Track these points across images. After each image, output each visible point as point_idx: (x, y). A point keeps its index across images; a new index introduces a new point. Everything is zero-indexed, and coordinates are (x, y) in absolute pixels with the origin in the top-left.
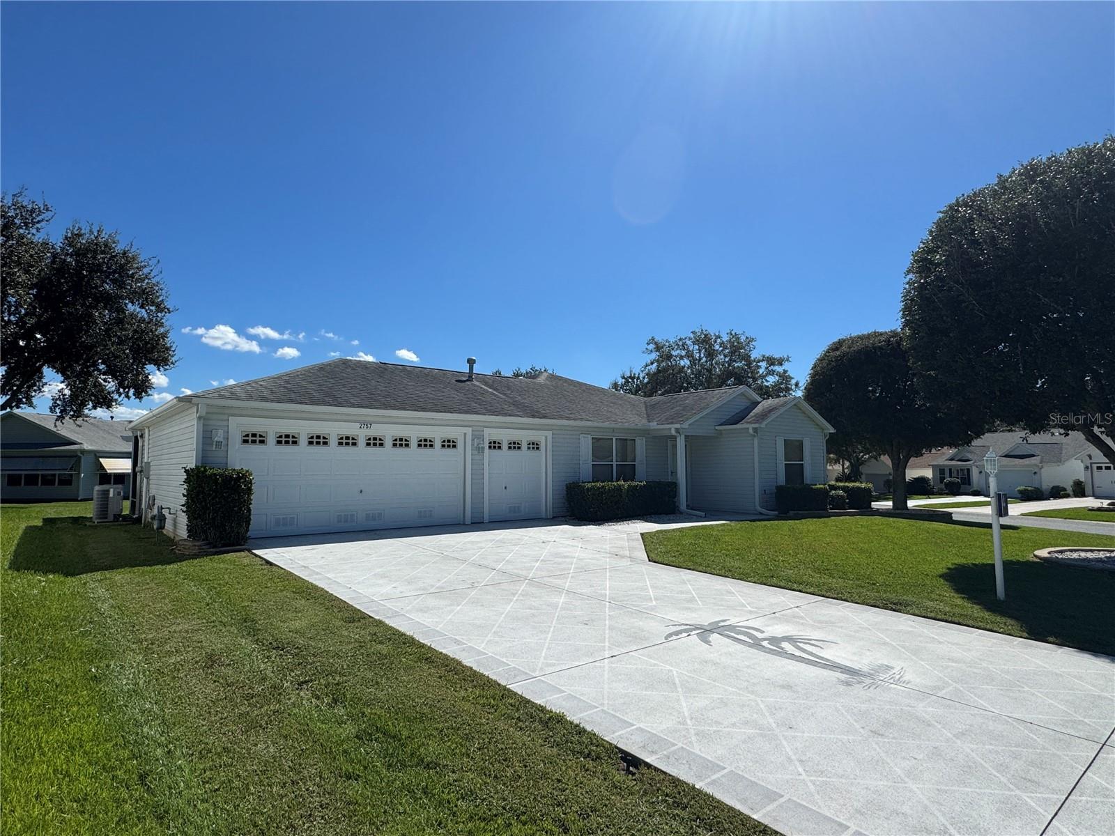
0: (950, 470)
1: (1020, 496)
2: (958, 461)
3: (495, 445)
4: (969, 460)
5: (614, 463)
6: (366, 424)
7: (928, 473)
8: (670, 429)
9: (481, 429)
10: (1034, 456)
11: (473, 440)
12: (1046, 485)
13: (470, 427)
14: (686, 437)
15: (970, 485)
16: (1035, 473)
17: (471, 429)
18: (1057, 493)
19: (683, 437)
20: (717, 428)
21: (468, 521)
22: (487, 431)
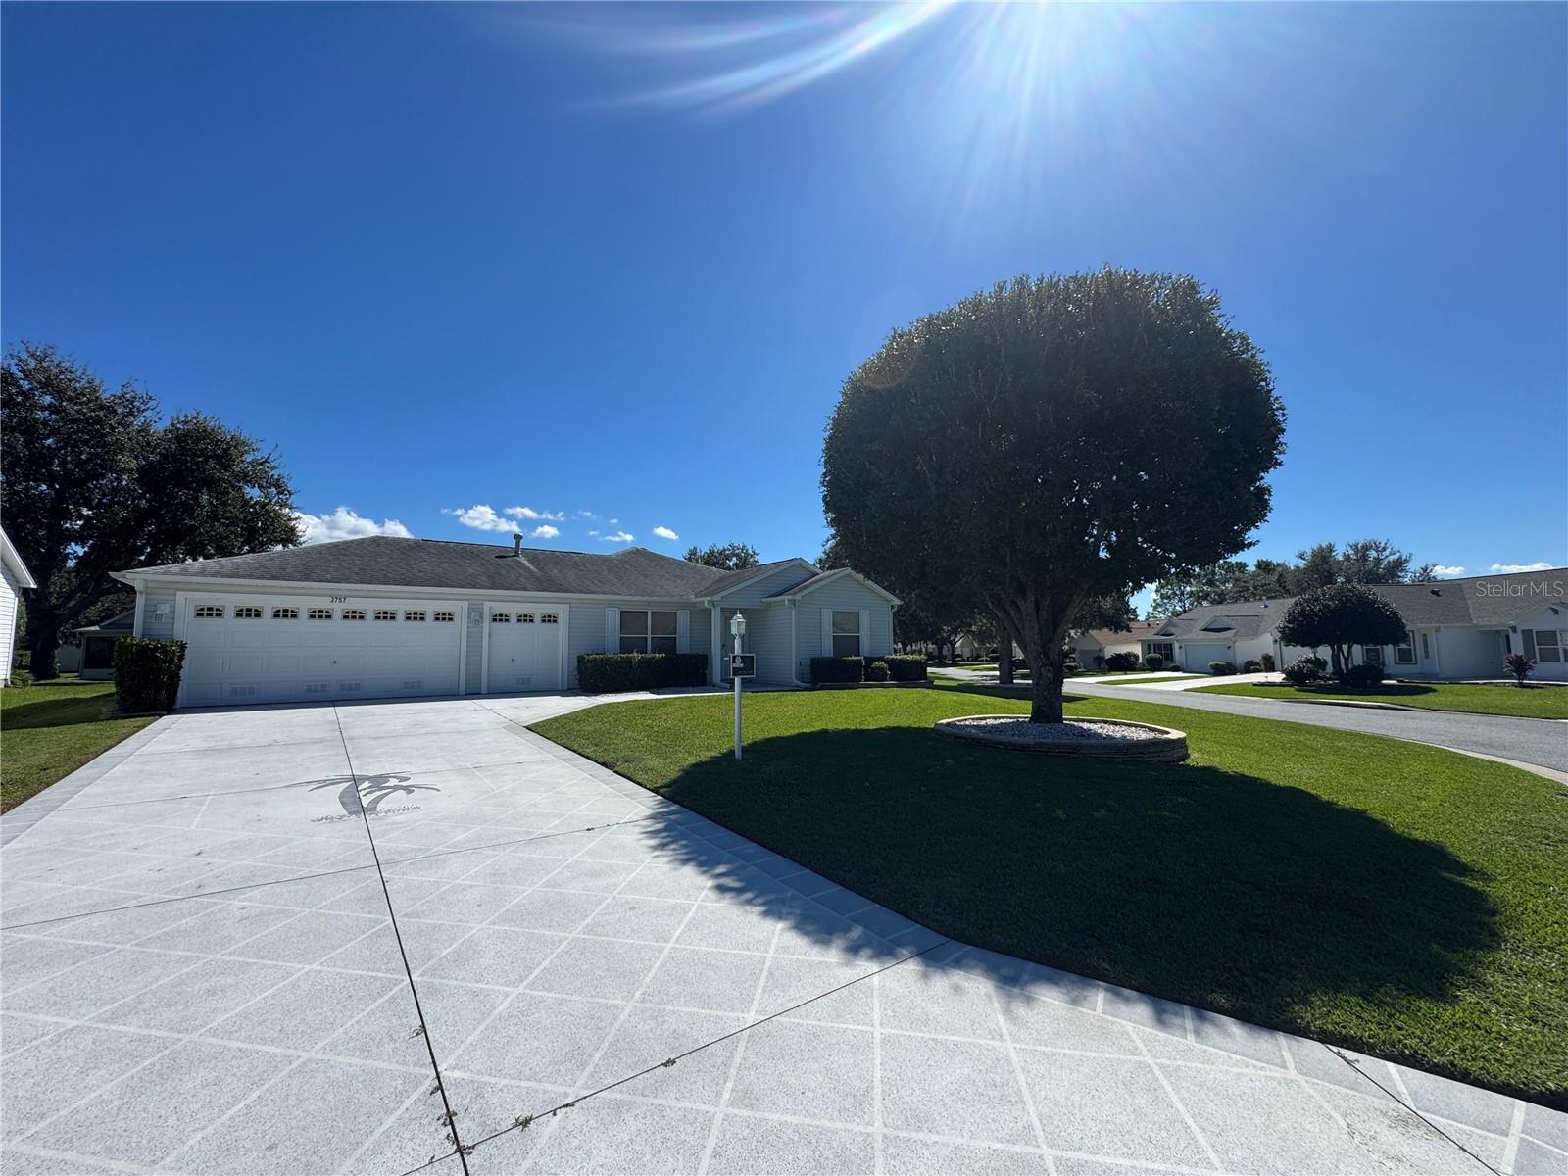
0: (1155, 645)
1: (1212, 671)
2: (1163, 635)
3: (500, 618)
4: (1172, 635)
5: (649, 636)
6: (339, 598)
7: (1137, 649)
8: (703, 602)
9: (480, 602)
10: (1229, 629)
11: (470, 613)
12: (1240, 661)
13: (466, 600)
14: (722, 609)
15: (1172, 660)
16: (1229, 647)
17: (467, 602)
18: (1249, 668)
19: (718, 609)
20: (764, 600)
21: (462, 691)
22: (487, 605)
